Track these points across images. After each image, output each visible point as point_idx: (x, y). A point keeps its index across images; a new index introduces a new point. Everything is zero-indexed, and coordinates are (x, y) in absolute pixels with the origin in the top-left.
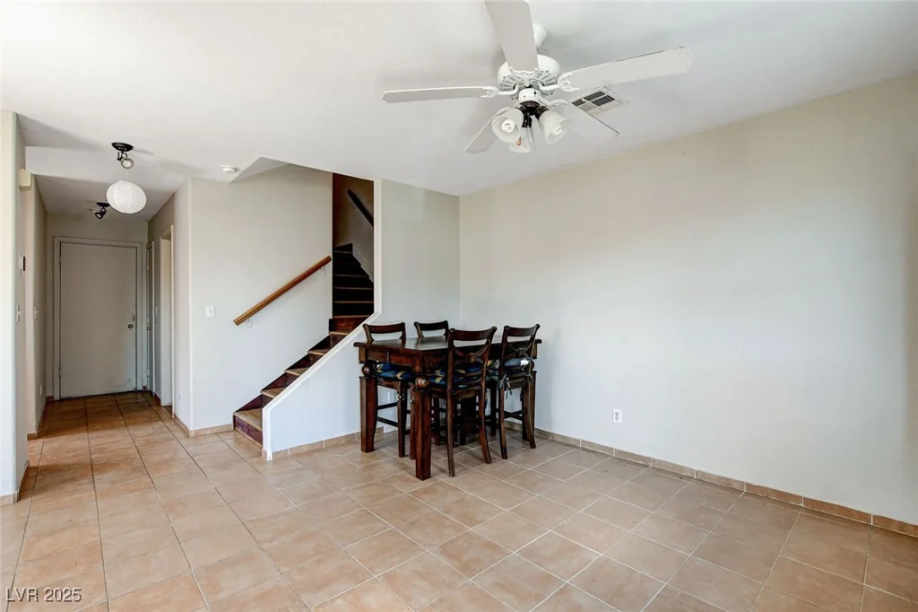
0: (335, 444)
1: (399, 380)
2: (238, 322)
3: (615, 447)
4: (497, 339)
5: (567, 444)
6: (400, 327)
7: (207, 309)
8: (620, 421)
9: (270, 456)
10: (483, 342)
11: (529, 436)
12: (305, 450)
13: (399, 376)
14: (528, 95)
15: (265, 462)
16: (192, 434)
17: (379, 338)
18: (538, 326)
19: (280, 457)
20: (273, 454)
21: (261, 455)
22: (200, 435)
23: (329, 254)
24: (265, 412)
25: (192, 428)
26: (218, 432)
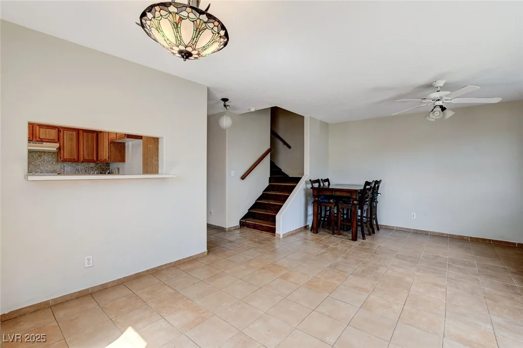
1: (332, 203)
2: (243, 178)
3: (412, 228)
5: (388, 229)
6: (318, 181)
7: (233, 172)
9: (281, 236)
10: (370, 187)
12: (290, 234)
13: (332, 201)
14: (440, 103)
15: (279, 239)
16: (227, 230)
17: (315, 185)
19: (287, 236)
20: (283, 235)
21: (275, 236)
22: (230, 230)
23: (269, 147)
24: (277, 217)
25: (227, 227)
26: (236, 228)
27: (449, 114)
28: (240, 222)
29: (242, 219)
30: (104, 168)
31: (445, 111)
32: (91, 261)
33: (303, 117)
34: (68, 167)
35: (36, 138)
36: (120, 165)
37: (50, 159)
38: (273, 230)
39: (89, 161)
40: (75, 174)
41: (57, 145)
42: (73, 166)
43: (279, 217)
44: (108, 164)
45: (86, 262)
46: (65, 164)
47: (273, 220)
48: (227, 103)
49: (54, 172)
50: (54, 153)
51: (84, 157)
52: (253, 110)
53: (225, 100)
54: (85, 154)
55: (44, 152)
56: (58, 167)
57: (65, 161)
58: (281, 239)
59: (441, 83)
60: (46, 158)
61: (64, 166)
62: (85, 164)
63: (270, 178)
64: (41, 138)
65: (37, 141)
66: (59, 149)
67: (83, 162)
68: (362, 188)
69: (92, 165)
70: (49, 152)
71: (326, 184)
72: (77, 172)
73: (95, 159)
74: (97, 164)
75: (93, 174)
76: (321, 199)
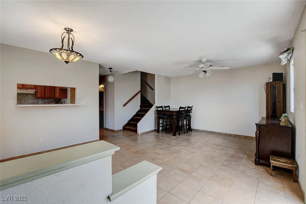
0: (152, 131)
1: (166, 118)
2: (124, 105)
3: (208, 130)
4: (186, 109)
6: (162, 107)
7: (118, 103)
8: (209, 125)
9: (140, 134)
10: (184, 109)
11: (190, 129)
12: (145, 133)
13: (166, 117)
14: (204, 69)
15: (139, 135)
16: (116, 131)
17: (159, 109)
18: (193, 106)
19: (142, 134)
20: (141, 133)
21: (137, 134)
22: (117, 131)
23: (140, 90)
24: (138, 124)
25: (116, 130)
26: (120, 131)
27: (208, 74)
28: (123, 127)
29: (124, 126)
30: (58, 101)
31: (206, 73)
32: (43, 140)
33: (154, 75)
34: (40, 101)
35: (25, 87)
36: (65, 100)
37: (31, 97)
38: (136, 131)
39: (50, 98)
40: (44, 104)
41: (35, 90)
42: (42, 101)
43: (139, 125)
44: (60, 100)
45: (41, 140)
46: (39, 100)
47: (136, 126)
48: (112, 70)
49: (33, 103)
50: (33, 94)
51: (48, 96)
52: (127, 72)
53: (111, 68)
54: (48, 94)
55: (29, 94)
56: (36, 101)
57: (38, 98)
58: (140, 135)
59: (204, 60)
60: (30, 97)
61: (38, 101)
62: (49, 100)
63: (140, 106)
64: (27, 87)
65: (25, 89)
66: (36, 92)
67: (47, 99)
68: (178, 110)
69: (52, 100)
70: (31, 94)
71: (167, 108)
72: (45, 103)
73: (53, 97)
74: (55, 99)
75: (53, 104)
76: (161, 116)
